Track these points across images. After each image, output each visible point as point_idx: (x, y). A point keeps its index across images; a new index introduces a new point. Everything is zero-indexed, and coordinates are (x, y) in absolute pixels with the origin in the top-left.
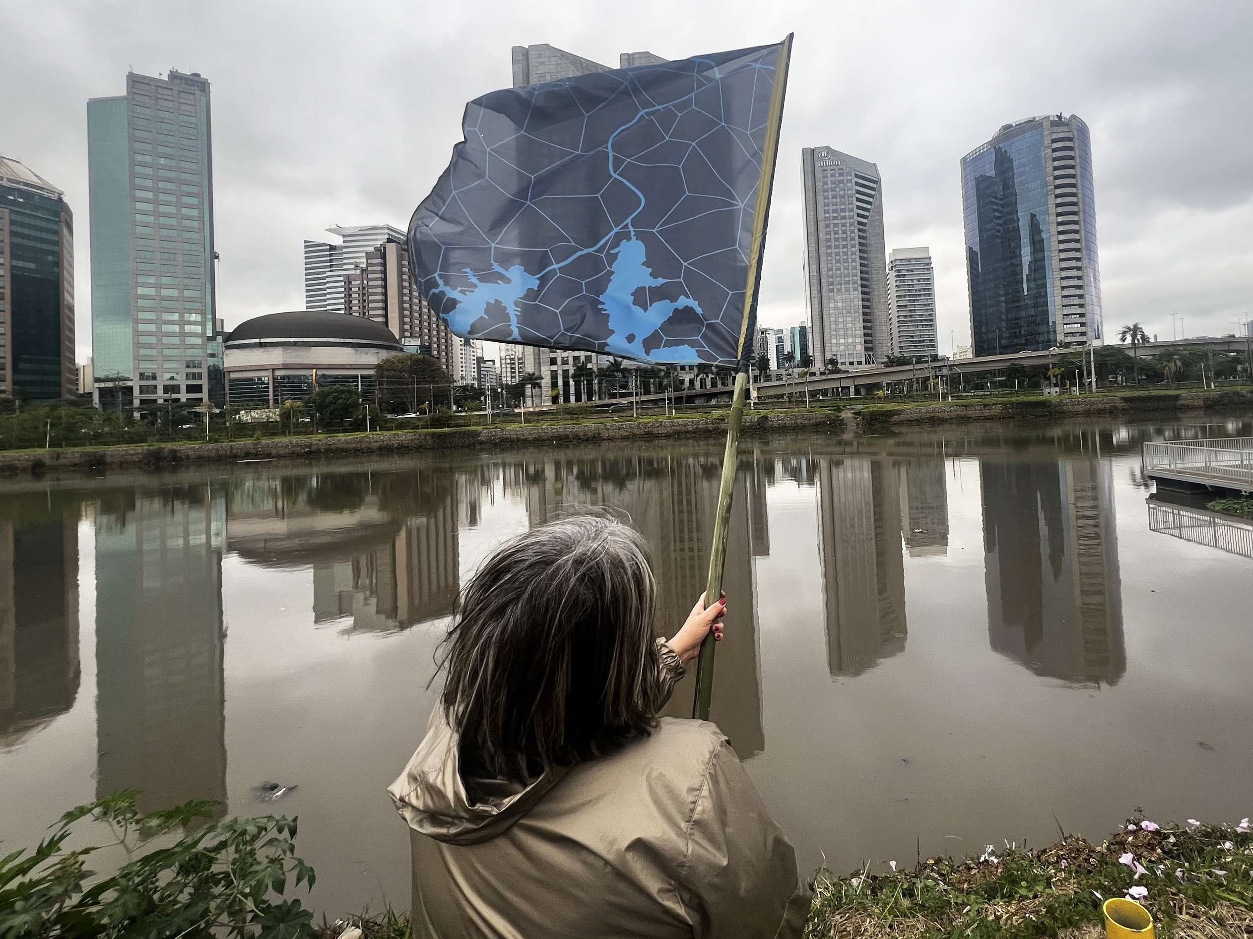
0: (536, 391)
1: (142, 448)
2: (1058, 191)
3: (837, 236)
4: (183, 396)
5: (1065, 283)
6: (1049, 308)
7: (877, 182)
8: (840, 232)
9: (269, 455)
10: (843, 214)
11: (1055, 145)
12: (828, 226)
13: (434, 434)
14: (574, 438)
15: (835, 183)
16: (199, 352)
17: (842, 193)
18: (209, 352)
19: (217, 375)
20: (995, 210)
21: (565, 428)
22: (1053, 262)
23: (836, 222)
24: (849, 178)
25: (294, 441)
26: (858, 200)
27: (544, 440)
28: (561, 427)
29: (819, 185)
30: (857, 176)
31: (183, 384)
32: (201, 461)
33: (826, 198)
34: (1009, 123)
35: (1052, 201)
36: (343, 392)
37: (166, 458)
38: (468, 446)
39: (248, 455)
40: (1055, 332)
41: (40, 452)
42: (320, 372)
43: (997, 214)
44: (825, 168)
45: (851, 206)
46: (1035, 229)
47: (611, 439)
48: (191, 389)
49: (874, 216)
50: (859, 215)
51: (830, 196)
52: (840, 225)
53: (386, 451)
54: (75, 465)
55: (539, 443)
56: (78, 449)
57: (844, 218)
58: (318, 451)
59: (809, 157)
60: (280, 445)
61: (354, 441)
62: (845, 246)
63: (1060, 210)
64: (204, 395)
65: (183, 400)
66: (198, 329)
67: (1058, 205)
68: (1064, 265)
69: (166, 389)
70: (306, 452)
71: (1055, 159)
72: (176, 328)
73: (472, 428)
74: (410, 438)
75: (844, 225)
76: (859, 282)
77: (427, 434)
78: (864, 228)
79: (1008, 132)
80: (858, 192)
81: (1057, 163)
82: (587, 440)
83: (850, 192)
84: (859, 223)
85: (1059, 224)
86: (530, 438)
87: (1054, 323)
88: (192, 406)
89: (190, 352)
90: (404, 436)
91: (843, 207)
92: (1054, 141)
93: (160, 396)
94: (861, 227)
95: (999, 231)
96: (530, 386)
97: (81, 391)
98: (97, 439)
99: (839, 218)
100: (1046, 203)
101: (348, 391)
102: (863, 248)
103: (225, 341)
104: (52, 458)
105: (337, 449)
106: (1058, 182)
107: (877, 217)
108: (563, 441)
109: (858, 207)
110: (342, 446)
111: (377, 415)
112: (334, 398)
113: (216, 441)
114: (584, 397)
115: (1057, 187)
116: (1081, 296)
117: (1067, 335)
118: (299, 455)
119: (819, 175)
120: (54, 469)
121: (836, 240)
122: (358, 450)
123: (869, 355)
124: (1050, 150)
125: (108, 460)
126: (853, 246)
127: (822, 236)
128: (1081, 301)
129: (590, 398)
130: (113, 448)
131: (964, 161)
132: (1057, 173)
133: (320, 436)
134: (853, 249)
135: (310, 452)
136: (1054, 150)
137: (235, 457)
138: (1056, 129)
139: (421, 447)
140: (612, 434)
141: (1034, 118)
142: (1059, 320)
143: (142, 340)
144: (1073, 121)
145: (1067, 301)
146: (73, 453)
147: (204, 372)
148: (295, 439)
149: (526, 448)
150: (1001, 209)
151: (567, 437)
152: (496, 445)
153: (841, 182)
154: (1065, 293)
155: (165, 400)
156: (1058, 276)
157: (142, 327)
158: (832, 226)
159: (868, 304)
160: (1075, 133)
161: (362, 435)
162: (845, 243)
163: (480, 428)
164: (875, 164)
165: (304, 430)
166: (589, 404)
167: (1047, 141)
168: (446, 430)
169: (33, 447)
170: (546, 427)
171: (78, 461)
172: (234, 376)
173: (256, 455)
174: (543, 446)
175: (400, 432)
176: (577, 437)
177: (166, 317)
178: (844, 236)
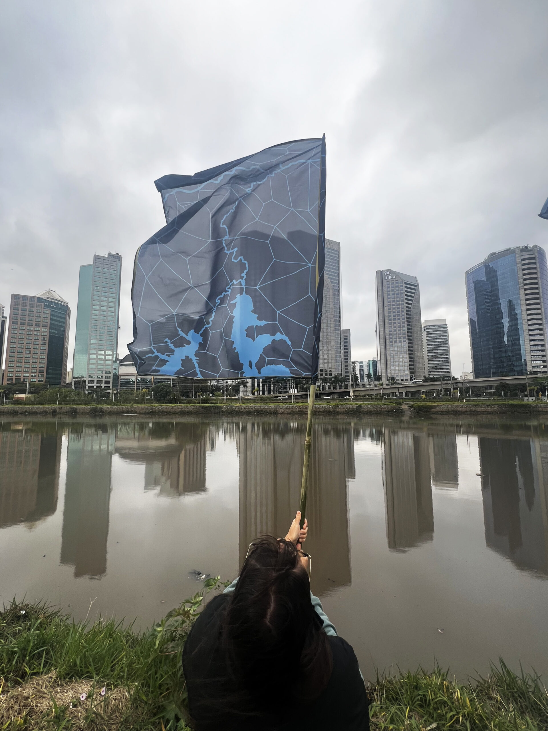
0: (245, 389)
1: (90, 406)
2: (526, 287)
3: (394, 314)
4: (103, 385)
5: (532, 338)
6: (522, 352)
7: (417, 286)
8: (396, 312)
9: (136, 412)
10: (398, 303)
11: (524, 262)
12: (389, 309)
13: (203, 407)
14: (265, 412)
15: (393, 287)
16: (110, 367)
17: (397, 292)
18: (114, 367)
19: (116, 377)
20: (486, 299)
21: (261, 407)
22: (524, 326)
23: (394, 307)
24: (401, 284)
25: (146, 407)
26: (406, 295)
27: (251, 412)
28: (259, 406)
29: (385, 289)
30: (405, 283)
31: (104, 380)
32: (111, 413)
33: (389, 295)
34: (494, 252)
35: (522, 292)
36: (165, 386)
37: (98, 411)
38: (217, 413)
39: (128, 412)
40: (526, 365)
41: (55, 406)
42: (155, 377)
43: (487, 300)
44: (388, 280)
45: (402, 299)
46: (511, 308)
47: (281, 413)
48: (107, 382)
49: (415, 304)
50: (407, 303)
51: (391, 294)
52: (396, 308)
53: (183, 413)
54: (67, 412)
55: (248, 413)
56: (68, 405)
57: (399, 305)
58: (155, 412)
59: (379, 275)
60: (141, 408)
61: (170, 408)
62: (399, 319)
63: (528, 297)
64: (111, 385)
65: (103, 387)
66: (110, 357)
67: (526, 295)
68: (531, 327)
69: (98, 382)
70: (150, 412)
71: (523, 270)
72: (103, 357)
73: (219, 405)
74: (193, 408)
75: (398, 308)
76: (407, 338)
77: (200, 406)
78: (409, 309)
79: (493, 256)
80: (406, 291)
81: (525, 272)
82: (271, 413)
83: (402, 291)
84: (407, 307)
85: (527, 305)
86: (245, 410)
87: (525, 360)
88: (107, 390)
89: (107, 367)
90: (190, 407)
91: (398, 299)
92: (523, 260)
93: (95, 385)
94: (408, 309)
95: (489, 310)
96: (242, 386)
97: (67, 382)
98: (74, 402)
99: (396, 305)
100: (519, 294)
101: (167, 386)
102: (409, 320)
103: (120, 363)
104: (59, 409)
105: (163, 411)
106: (526, 282)
107: (417, 304)
108: (260, 413)
109: (406, 299)
110: (165, 410)
111: (179, 397)
112: (162, 389)
113: (117, 405)
114: (266, 393)
115: (525, 285)
116: (542, 345)
117: (534, 367)
118: (148, 413)
119: (385, 284)
120: (60, 413)
121: (394, 316)
122: (171, 412)
123: (412, 376)
124: (520, 265)
125: (78, 411)
126: (403, 319)
127: (386, 314)
128: (543, 348)
129: (269, 393)
130: (80, 406)
131: (467, 273)
132: (525, 277)
133: (157, 405)
134: (403, 321)
135: (152, 412)
136: (523, 265)
137: (124, 412)
138: (524, 253)
139: (197, 412)
140: (283, 411)
141: (510, 248)
142: (528, 358)
143: (91, 362)
144: (535, 248)
145: (533, 348)
146: (67, 407)
147: (111, 375)
148: (147, 406)
149: (242, 415)
150: (490, 298)
151: (262, 411)
152: (229, 413)
153: (397, 287)
154: (532, 343)
155: (97, 387)
156: (528, 334)
157: (91, 356)
158: (392, 309)
159: (411, 349)
160: (537, 254)
161: (173, 405)
162: (399, 317)
163: (222, 405)
164: (415, 277)
165: (149, 402)
166: (269, 395)
167: (518, 260)
168: (208, 405)
169: (53, 404)
170: (252, 406)
171: (68, 410)
172: (122, 377)
173: (131, 412)
174: (251, 415)
175: (189, 405)
176: (266, 411)
177: (100, 352)
178: (399, 314)
